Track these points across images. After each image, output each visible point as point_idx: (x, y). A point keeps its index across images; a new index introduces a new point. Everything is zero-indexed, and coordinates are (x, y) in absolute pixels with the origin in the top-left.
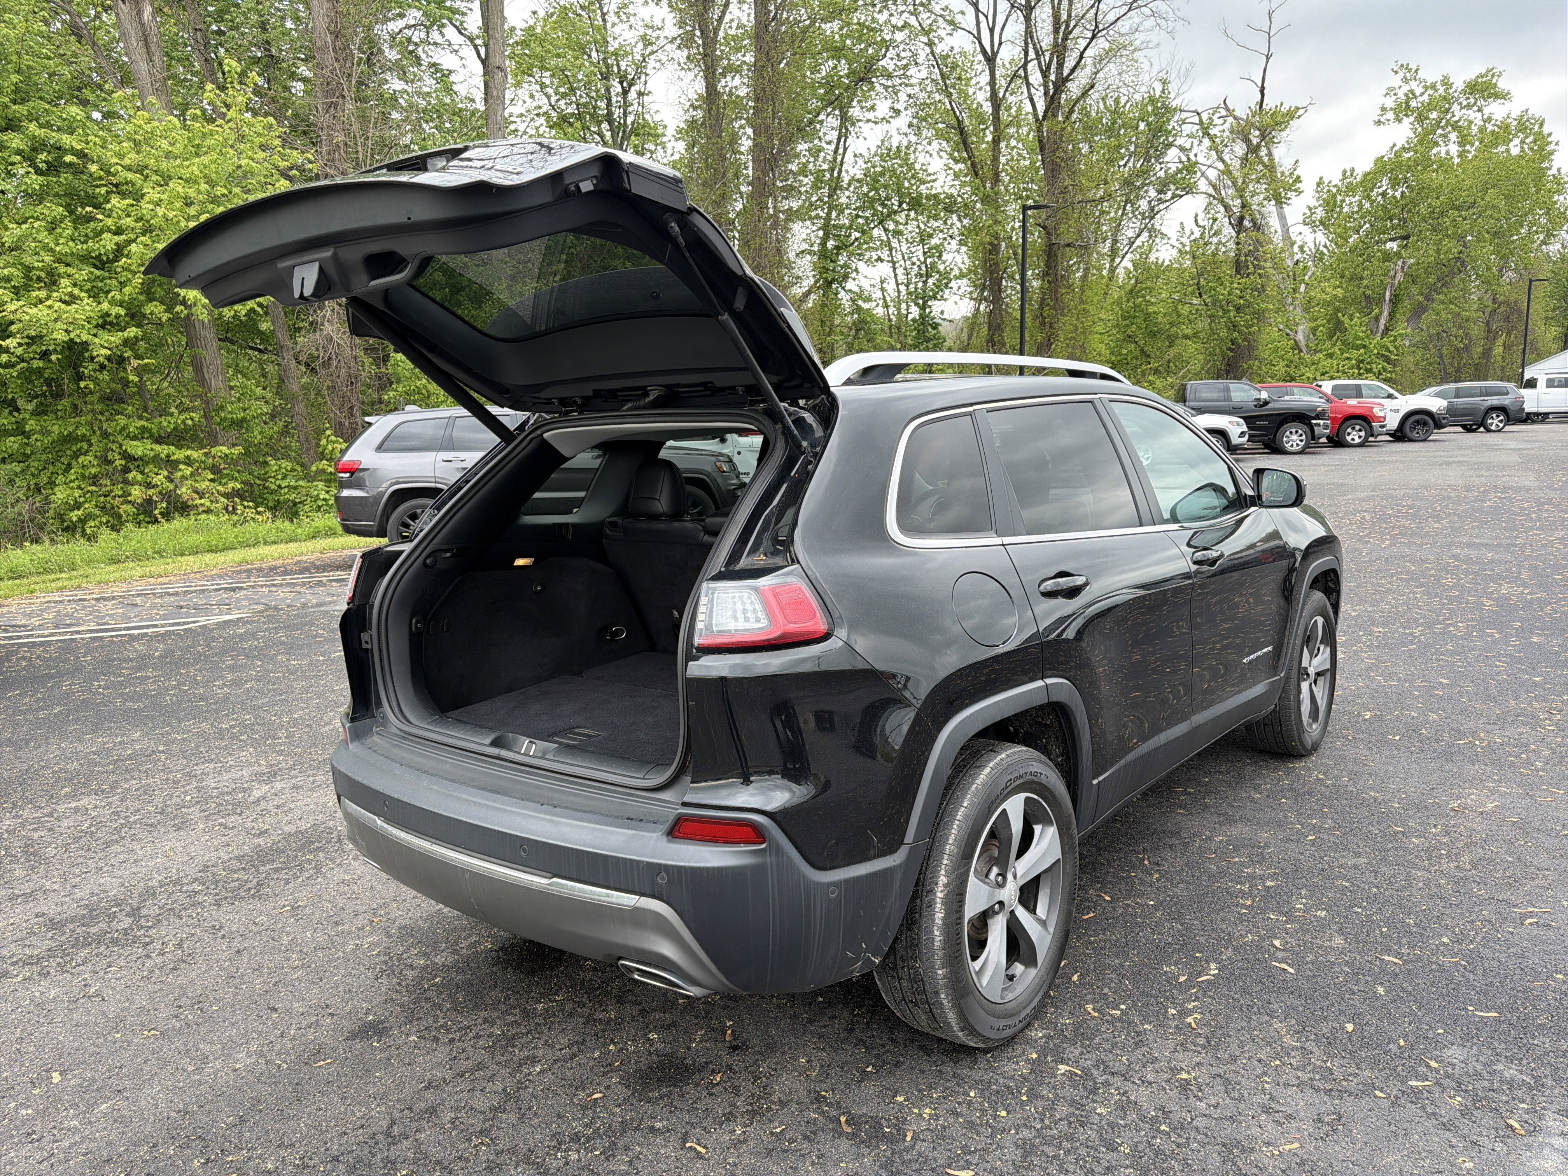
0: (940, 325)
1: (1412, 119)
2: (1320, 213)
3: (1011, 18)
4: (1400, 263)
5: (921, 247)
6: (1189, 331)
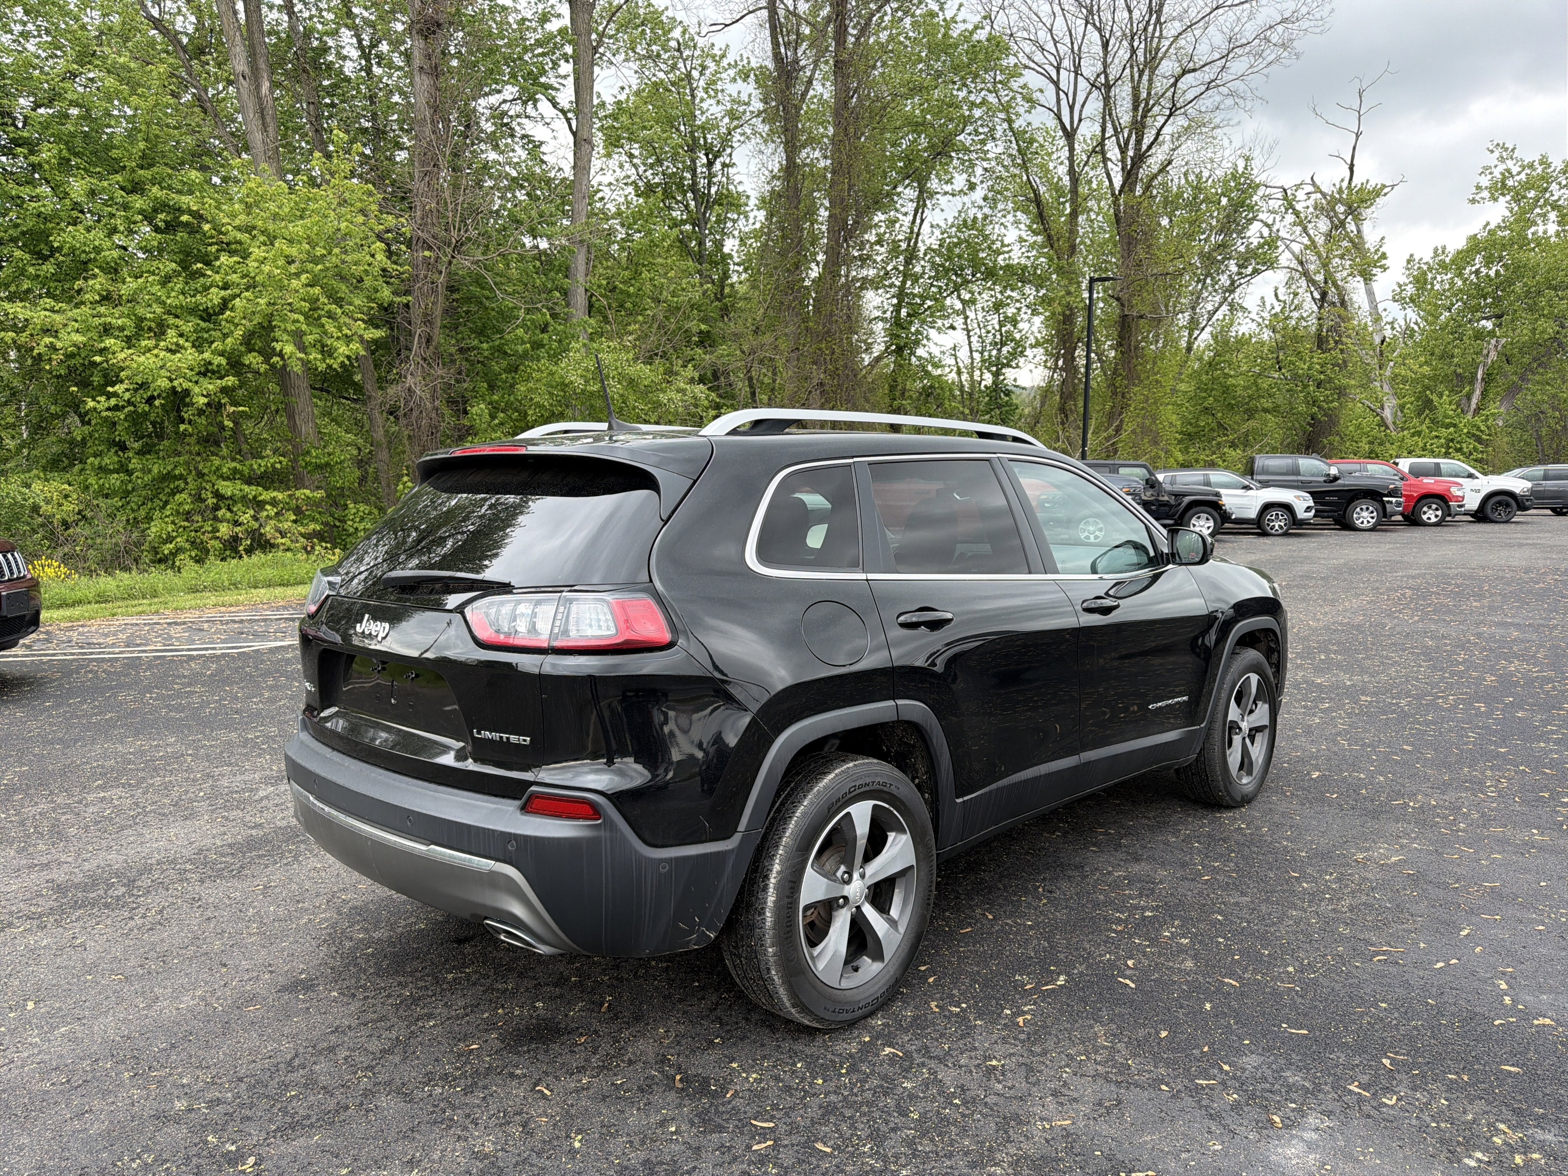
0: (1013, 392)
1: (1508, 198)
2: (1410, 290)
3: (1091, 97)
4: (1493, 341)
5: (996, 316)
6: (1268, 405)
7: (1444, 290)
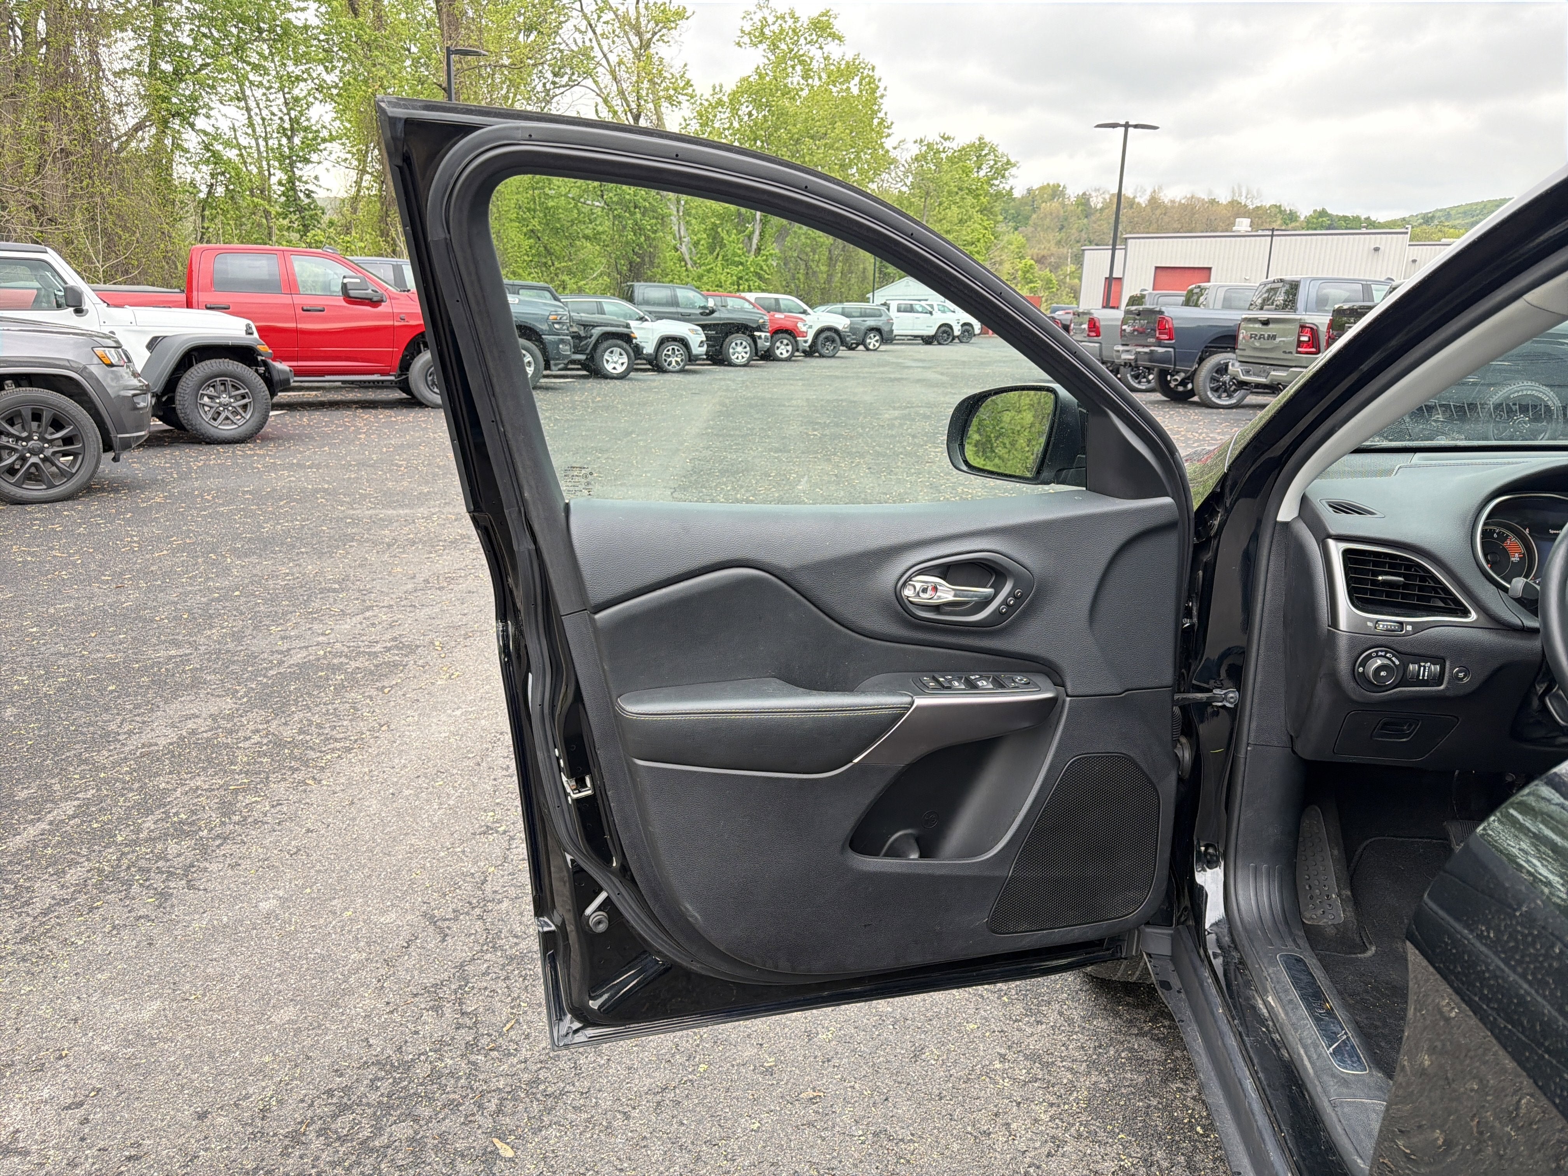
2: (694, 125)
6: (589, 231)
7: (724, 129)
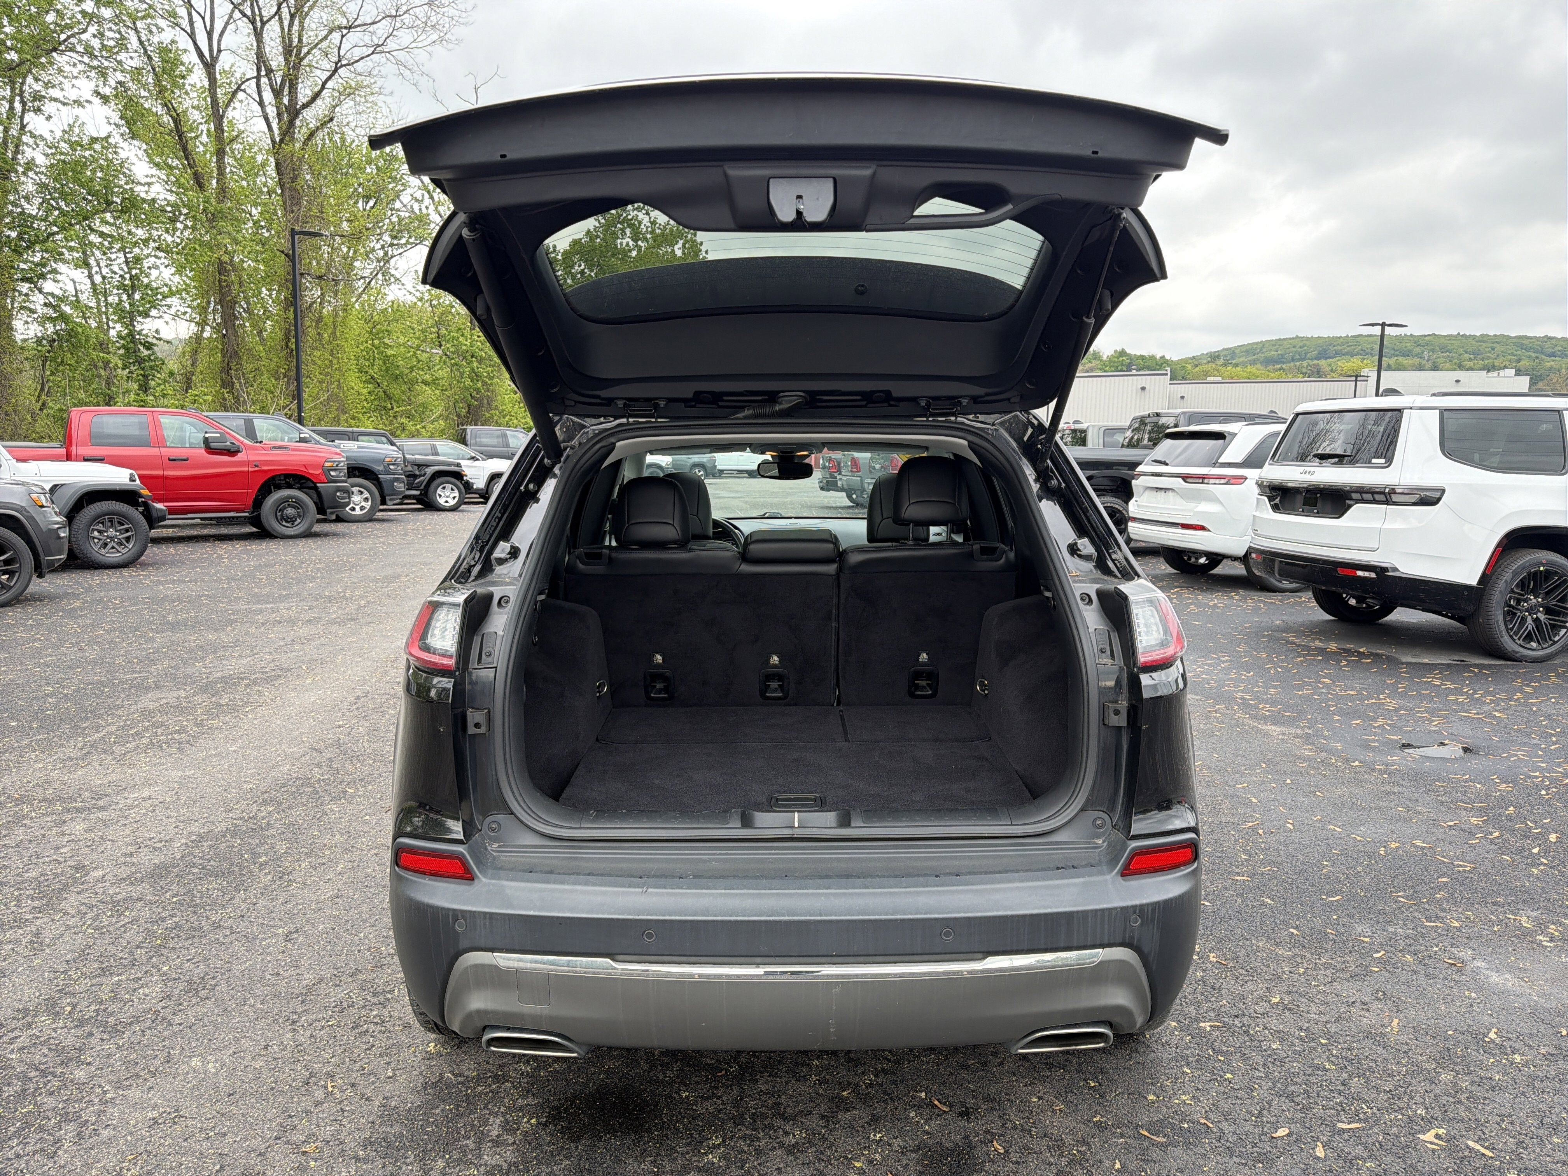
0: (155, 345)
3: (229, 27)
5: (121, 255)
6: (428, 377)
